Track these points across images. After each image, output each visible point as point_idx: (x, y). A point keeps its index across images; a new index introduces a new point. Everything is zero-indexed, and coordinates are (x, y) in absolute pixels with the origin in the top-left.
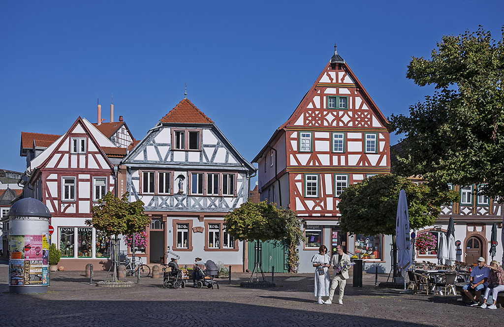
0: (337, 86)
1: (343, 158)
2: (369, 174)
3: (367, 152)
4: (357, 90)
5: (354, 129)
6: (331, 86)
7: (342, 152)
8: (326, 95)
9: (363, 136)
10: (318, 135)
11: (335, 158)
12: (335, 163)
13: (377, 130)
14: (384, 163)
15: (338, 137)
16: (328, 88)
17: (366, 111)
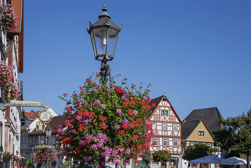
0: (165, 107)
1: (166, 132)
2: (174, 138)
3: (174, 130)
4: (171, 109)
5: (170, 122)
6: (163, 106)
7: (166, 130)
8: (161, 110)
9: (173, 125)
10: (158, 124)
11: (163, 132)
12: (164, 134)
13: (177, 123)
14: (179, 135)
15: (165, 125)
16: (161, 107)
17: (174, 116)
